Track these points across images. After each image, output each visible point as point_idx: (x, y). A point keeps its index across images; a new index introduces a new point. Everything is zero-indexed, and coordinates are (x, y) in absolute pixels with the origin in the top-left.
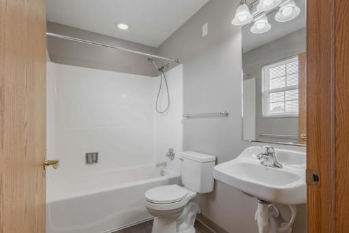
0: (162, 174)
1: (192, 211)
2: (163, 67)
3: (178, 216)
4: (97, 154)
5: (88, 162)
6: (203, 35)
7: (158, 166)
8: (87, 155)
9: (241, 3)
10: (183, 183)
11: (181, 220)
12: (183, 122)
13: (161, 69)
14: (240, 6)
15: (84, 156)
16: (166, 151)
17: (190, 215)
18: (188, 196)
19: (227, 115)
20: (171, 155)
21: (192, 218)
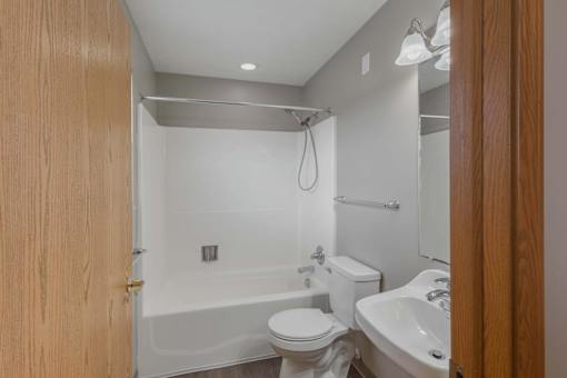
0: (308, 284)
1: (343, 354)
2: (308, 119)
3: (317, 362)
4: (216, 247)
5: (204, 258)
6: (364, 73)
7: (300, 271)
8: (204, 248)
9: (410, 32)
10: (332, 307)
11: (323, 366)
12: (337, 208)
13: (305, 123)
14: (409, 37)
15: (200, 249)
16: (314, 251)
17: (340, 360)
18: (333, 332)
19: (397, 207)
20: (320, 256)
21: (344, 365)
